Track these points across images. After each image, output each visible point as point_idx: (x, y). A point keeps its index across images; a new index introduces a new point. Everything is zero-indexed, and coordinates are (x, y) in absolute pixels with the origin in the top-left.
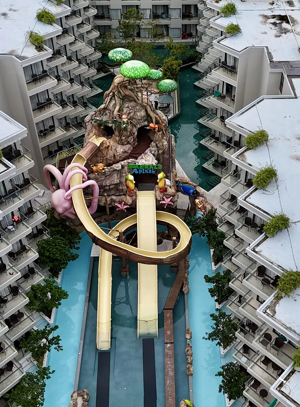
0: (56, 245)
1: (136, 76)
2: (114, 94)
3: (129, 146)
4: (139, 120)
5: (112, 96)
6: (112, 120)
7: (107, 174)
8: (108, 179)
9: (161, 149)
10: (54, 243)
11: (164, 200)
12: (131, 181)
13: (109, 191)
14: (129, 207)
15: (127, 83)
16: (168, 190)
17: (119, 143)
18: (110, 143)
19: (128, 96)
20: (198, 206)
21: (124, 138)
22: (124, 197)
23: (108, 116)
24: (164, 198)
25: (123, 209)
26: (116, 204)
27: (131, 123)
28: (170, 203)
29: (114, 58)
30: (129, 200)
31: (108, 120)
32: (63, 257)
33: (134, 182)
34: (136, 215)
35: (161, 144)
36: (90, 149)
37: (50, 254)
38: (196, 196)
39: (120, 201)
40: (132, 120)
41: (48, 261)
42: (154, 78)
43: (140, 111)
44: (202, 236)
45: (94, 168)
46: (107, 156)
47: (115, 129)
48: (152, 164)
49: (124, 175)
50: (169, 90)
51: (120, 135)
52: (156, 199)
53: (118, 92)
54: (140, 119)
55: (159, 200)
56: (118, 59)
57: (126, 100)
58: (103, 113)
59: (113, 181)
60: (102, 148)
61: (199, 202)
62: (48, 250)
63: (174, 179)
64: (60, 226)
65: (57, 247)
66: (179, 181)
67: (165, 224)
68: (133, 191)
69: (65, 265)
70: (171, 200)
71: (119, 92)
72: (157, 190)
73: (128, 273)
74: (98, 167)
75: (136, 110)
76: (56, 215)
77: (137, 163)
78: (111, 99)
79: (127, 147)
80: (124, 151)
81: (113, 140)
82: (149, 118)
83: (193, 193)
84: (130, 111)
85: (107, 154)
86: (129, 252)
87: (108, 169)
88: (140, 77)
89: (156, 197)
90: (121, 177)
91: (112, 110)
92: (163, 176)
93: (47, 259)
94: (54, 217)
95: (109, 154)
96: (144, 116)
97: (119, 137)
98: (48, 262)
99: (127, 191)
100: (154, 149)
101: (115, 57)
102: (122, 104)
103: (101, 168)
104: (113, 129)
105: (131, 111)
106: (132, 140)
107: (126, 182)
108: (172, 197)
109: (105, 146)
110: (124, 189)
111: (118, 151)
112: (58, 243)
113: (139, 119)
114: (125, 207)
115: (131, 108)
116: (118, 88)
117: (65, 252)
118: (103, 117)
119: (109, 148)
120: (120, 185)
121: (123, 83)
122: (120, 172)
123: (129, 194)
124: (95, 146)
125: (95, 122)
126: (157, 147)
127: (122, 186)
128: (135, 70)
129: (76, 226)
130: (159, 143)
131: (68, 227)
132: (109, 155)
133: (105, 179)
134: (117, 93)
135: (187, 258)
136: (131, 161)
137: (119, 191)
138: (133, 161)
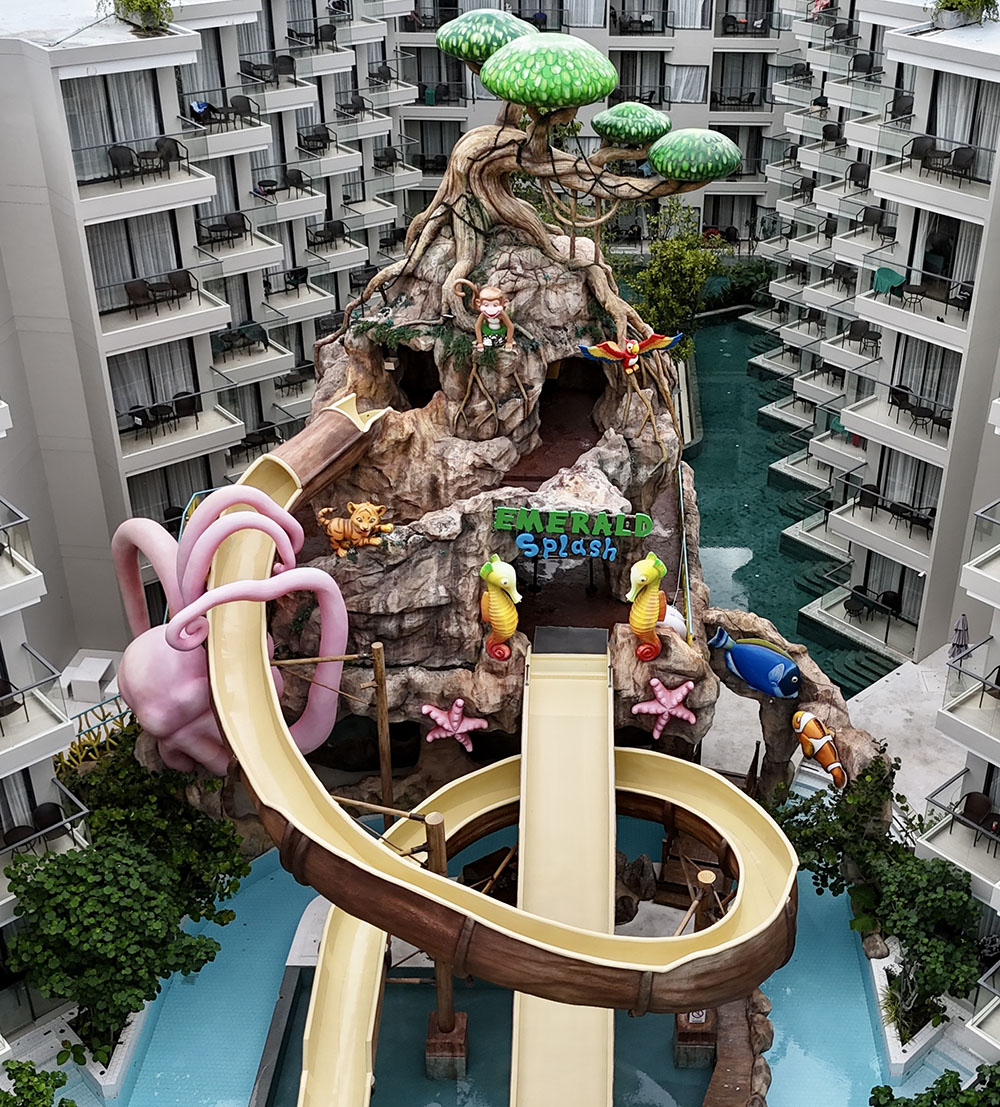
0: (102, 884)
1: (553, 86)
2: (450, 210)
3: (503, 443)
4: (554, 328)
5: (440, 219)
6: (434, 322)
7: (395, 557)
8: (395, 584)
9: (650, 463)
10: (95, 873)
11: (652, 696)
12: (504, 591)
13: (398, 647)
14: (485, 724)
15: (509, 155)
16: (673, 646)
17: (461, 430)
18: (416, 423)
19: (508, 222)
20: (811, 740)
21: (480, 406)
22: (464, 676)
23: (419, 308)
24: (652, 688)
25: (459, 738)
26: (425, 709)
27: (518, 335)
28: (679, 714)
29: (461, 39)
30: (487, 691)
31: (417, 324)
32: (132, 950)
33: (518, 598)
34: (519, 761)
35: (649, 438)
36: (325, 437)
37: (69, 926)
38: (798, 701)
39: (446, 693)
40: (522, 323)
41: (54, 964)
42: (634, 131)
43: (561, 286)
44: (826, 890)
45: (335, 525)
46: (402, 485)
47: (445, 361)
48: (608, 512)
49: (471, 562)
50: (701, 166)
51: (467, 394)
52: (617, 693)
53: (468, 201)
54: (561, 324)
55: (629, 698)
56: (476, 44)
57: (502, 237)
58: (396, 300)
59: (418, 589)
60: (379, 447)
61: (816, 721)
62: (59, 905)
63: (696, 611)
64: (151, 804)
65: (107, 890)
66: (720, 624)
67: (658, 811)
68: (511, 649)
69: (137, 992)
70: (685, 698)
71: (473, 202)
72: (623, 644)
73: (461, 1061)
74: (354, 518)
75: (542, 282)
76: (143, 749)
77: (536, 504)
78: (436, 234)
79: (494, 449)
80: (477, 460)
81: (434, 416)
82: (600, 324)
83: (786, 684)
84: (515, 281)
85: (401, 478)
86: (471, 925)
87: (398, 533)
88: (572, 90)
89: (616, 681)
90: (457, 573)
91: (436, 280)
92: (655, 572)
93: (50, 957)
94: (132, 760)
95: (409, 475)
96: (578, 315)
97: (462, 400)
98: (51, 973)
99: (482, 647)
100: (614, 453)
101: (465, 35)
102: (485, 254)
103: (365, 525)
104: (437, 362)
105: (519, 284)
106: (519, 418)
107: (478, 599)
108: (691, 685)
109: (393, 435)
110: (466, 635)
111: (450, 464)
112: (114, 871)
113: (553, 324)
114: (470, 724)
115: (519, 270)
116: (469, 184)
117: (143, 923)
118: (394, 313)
119: (412, 451)
120: (448, 618)
121: (497, 153)
122: (451, 548)
123: (489, 664)
124: (350, 427)
125: (358, 333)
126: (631, 449)
127: (459, 621)
128: (550, 62)
129: (239, 819)
130: (640, 435)
131: (190, 814)
132: (409, 479)
133: (381, 582)
134: (464, 208)
135: (757, 997)
136: (510, 493)
137: (444, 645)
138: (517, 497)
